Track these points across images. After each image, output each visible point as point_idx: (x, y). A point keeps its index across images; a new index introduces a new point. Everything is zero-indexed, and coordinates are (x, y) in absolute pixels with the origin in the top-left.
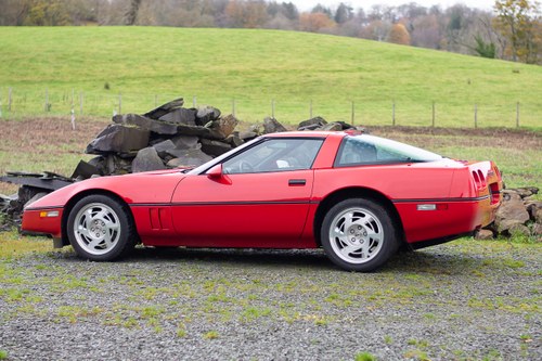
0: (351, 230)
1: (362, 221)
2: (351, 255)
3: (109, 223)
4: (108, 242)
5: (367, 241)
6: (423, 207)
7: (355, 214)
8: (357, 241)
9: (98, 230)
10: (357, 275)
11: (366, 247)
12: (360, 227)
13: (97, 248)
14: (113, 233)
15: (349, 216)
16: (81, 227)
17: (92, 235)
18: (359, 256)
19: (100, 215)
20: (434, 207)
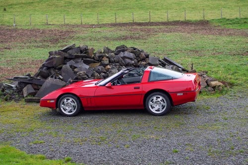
0: (156, 102)
1: (159, 100)
2: (156, 110)
3: (73, 104)
4: (73, 110)
5: (161, 106)
6: (178, 94)
7: (157, 97)
8: (158, 106)
9: (69, 106)
10: (159, 117)
11: (161, 108)
12: (158, 101)
13: (69, 112)
14: (74, 107)
15: (155, 98)
16: (63, 106)
17: (67, 108)
18: (159, 111)
19: (69, 101)
20: (182, 94)
